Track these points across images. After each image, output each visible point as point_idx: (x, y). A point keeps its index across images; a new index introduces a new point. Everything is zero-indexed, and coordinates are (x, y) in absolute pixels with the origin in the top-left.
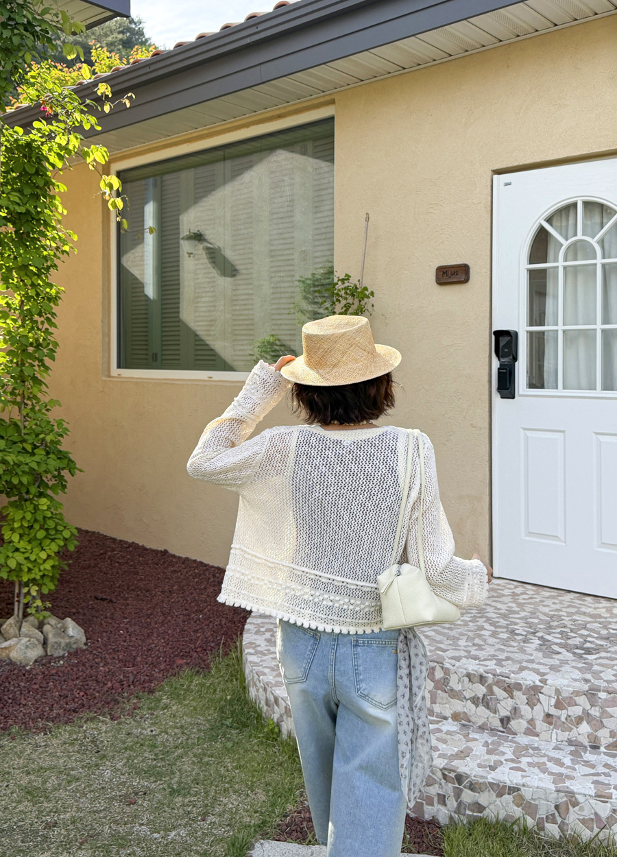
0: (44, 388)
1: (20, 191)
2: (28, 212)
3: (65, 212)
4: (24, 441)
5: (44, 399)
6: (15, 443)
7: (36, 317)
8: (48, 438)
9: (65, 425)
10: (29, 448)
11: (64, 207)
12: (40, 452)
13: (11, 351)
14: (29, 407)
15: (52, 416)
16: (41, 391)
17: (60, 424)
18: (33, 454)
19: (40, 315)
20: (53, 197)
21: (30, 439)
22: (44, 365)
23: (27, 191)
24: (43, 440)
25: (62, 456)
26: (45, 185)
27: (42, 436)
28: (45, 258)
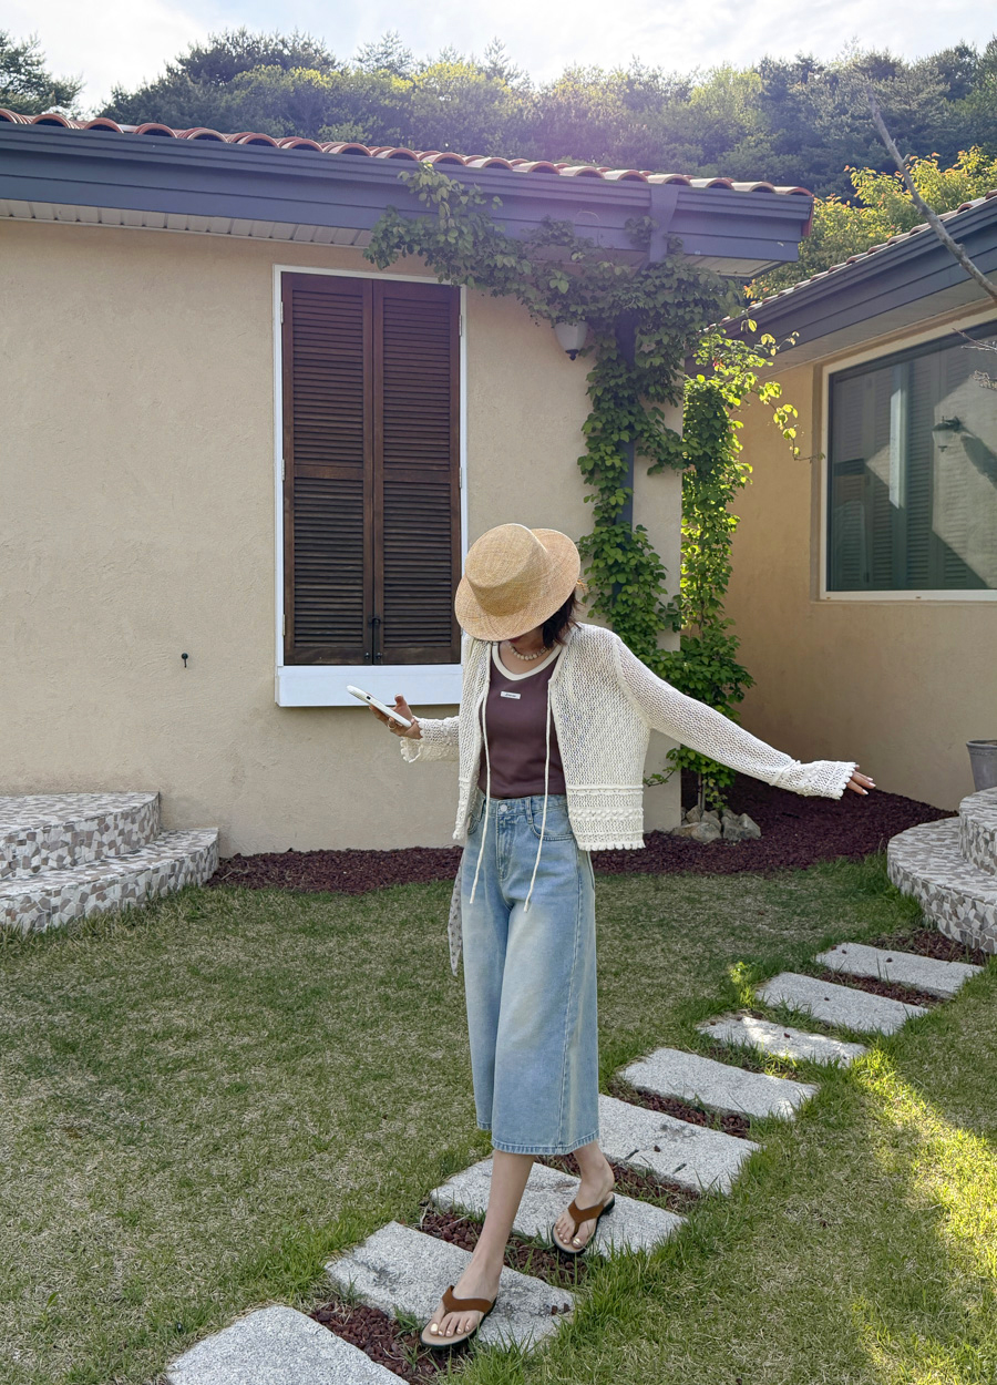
0: (720, 608)
1: (699, 436)
2: (705, 454)
3: (741, 448)
4: (701, 655)
5: (721, 618)
6: (695, 656)
7: (714, 546)
8: (722, 651)
9: (737, 640)
10: (706, 661)
11: (740, 443)
12: (716, 664)
13: (692, 576)
14: (709, 624)
15: (726, 634)
16: (719, 612)
17: (733, 638)
18: (710, 665)
19: (717, 542)
20: (730, 436)
21: (706, 653)
22: (721, 588)
23: (705, 436)
24: (718, 653)
25: (735, 669)
26: (722, 426)
27: (715, 649)
28: (721, 491)
